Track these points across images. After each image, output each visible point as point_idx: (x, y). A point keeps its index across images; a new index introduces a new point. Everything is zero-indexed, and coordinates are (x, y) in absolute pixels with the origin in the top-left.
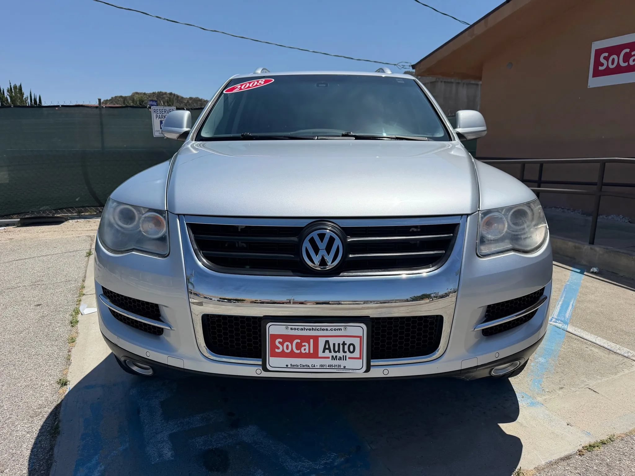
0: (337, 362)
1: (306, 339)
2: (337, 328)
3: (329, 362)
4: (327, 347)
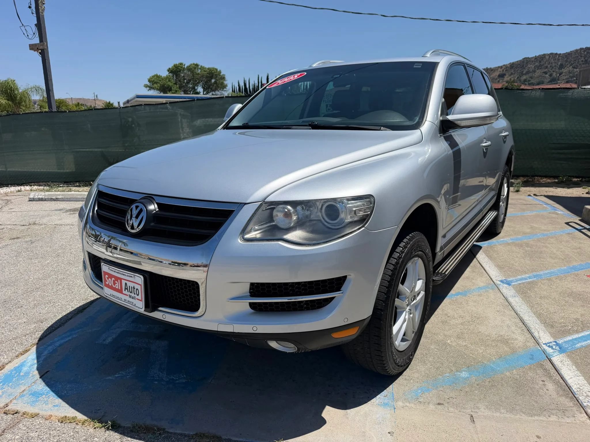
0: (131, 300)
1: (117, 279)
2: (130, 275)
3: (128, 298)
4: (126, 287)
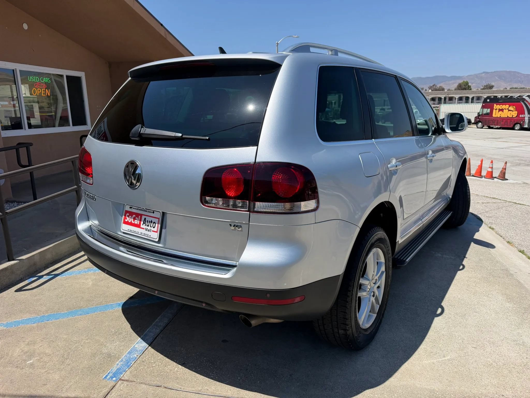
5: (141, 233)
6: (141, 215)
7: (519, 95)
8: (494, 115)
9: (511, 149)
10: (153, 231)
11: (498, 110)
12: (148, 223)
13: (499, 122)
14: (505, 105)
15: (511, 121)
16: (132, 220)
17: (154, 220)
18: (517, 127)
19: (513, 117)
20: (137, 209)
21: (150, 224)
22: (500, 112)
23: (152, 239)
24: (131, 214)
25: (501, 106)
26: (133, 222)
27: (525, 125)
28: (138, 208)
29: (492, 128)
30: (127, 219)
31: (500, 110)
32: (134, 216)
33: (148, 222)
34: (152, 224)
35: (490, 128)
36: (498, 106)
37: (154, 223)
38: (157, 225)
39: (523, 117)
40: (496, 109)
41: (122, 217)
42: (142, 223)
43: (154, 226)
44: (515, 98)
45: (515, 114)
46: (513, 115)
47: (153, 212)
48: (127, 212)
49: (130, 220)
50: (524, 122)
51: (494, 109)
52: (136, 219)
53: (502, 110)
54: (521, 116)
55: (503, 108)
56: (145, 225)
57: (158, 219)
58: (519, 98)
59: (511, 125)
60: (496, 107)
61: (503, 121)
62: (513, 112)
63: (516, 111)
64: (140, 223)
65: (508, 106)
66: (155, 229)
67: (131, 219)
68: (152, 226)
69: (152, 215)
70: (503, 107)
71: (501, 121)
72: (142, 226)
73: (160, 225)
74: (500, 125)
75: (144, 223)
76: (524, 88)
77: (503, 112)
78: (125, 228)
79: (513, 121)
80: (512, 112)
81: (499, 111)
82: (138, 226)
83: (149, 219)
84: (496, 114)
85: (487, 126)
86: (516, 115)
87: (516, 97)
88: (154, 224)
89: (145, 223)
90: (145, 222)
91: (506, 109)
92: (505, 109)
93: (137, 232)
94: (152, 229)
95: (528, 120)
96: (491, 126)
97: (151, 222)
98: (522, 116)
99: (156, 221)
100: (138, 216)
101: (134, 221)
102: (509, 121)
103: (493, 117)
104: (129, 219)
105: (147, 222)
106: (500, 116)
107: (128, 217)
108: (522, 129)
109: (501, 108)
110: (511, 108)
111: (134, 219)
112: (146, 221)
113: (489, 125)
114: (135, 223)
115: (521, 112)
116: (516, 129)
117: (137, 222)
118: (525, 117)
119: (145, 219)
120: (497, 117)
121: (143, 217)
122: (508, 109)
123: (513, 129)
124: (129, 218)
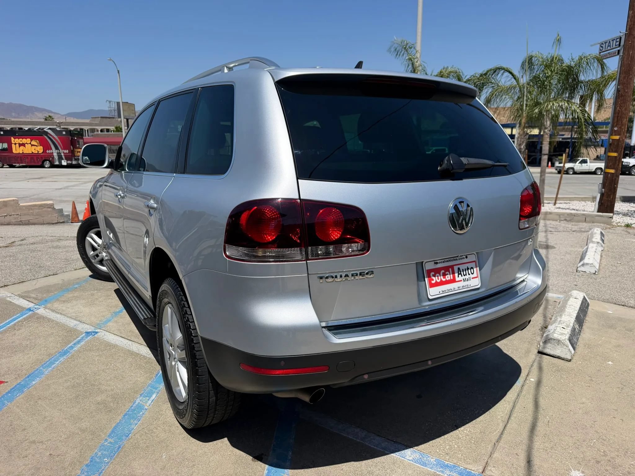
5: (459, 288)
6: (452, 267)
7: (38, 128)
8: (14, 151)
9: (71, 189)
10: (473, 278)
11: (18, 145)
12: (465, 272)
13: (23, 160)
14: (26, 139)
15: (37, 158)
16: (442, 277)
17: (470, 265)
18: (47, 164)
19: (39, 152)
20: (443, 262)
21: (467, 271)
22: (22, 147)
23: (474, 288)
24: (437, 272)
25: (21, 139)
26: (444, 280)
27: (56, 162)
28: (444, 260)
29: (14, 167)
30: (433, 280)
31: (20, 145)
32: (443, 271)
33: (464, 270)
34: (469, 271)
35: (11, 166)
36: (17, 140)
37: (472, 268)
38: (475, 269)
39: (51, 153)
40: (15, 144)
41: (425, 280)
42: (456, 275)
43: (472, 272)
44: (35, 131)
45: (40, 149)
46: (39, 150)
47: (466, 257)
48: (429, 271)
49: (438, 279)
50: (53, 158)
51: (12, 144)
52: (447, 274)
53: (23, 145)
54: (47, 151)
55: (24, 143)
56: (462, 276)
57: (474, 263)
58: (39, 131)
59: (39, 162)
60: (14, 141)
61: (27, 158)
62: (38, 147)
63: (40, 146)
64: (454, 277)
65: (29, 140)
66: (475, 275)
67: (439, 277)
68: (470, 273)
69: (465, 260)
70: (24, 141)
71: (25, 158)
72: (457, 279)
73: (478, 268)
74: (25, 163)
75: (459, 274)
76: (4, 119)
77: (25, 147)
78: (433, 292)
79: (40, 158)
80: (36, 147)
81: (19, 147)
82: (453, 281)
83: (465, 266)
84: (16, 150)
85: (8, 165)
86: (42, 150)
87: (37, 130)
88: (472, 270)
89: (461, 274)
90: (461, 272)
91: (28, 144)
92: (26, 143)
93: (452, 289)
94: (472, 276)
95: (57, 156)
96: (14, 164)
97: (468, 269)
98: (50, 151)
99: (473, 265)
100: (447, 270)
101: (444, 278)
102: (35, 158)
103: (13, 153)
104: (435, 279)
105: (463, 272)
106: (23, 152)
107: (435, 277)
108: (53, 166)
109: (21, 143)
110: (34, 143)
111: (444, 275)
112: (461, 270)
113: (10, 164)
114: (447, 279)
115: (46, 147)
116: (46, 166)
117: (449, 277)
118: (53, 153)
119: (459, 269)
120: (19, 153)
121: (456, 268)
122: (30, 143)
123: (42, 166)
124: (437, 278)
